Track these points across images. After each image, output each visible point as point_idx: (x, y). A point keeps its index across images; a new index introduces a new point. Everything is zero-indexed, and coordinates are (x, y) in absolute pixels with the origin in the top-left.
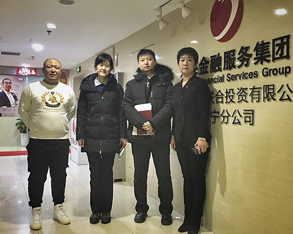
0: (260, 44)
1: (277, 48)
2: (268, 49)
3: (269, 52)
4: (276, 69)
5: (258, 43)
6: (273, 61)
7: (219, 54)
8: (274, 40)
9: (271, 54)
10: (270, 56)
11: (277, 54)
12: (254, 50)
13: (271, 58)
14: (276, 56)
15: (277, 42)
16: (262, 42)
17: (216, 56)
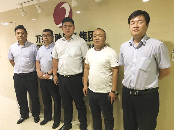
0: (82, 33)
1: (90, 36)
2: (86, 36)
3: (87, 37)
4: (91, 45)
5: (81, 32)
6: (89, 41)
7: (59, 34)
8: (89, 32)
9: (88, 37)
10: (87, 39)
11: (91, 38)
12: (79, 35)
13: (88, 40)
14: (90, 39)
15: (90, 33)
16: (83, 32)
17: (58, 34)
